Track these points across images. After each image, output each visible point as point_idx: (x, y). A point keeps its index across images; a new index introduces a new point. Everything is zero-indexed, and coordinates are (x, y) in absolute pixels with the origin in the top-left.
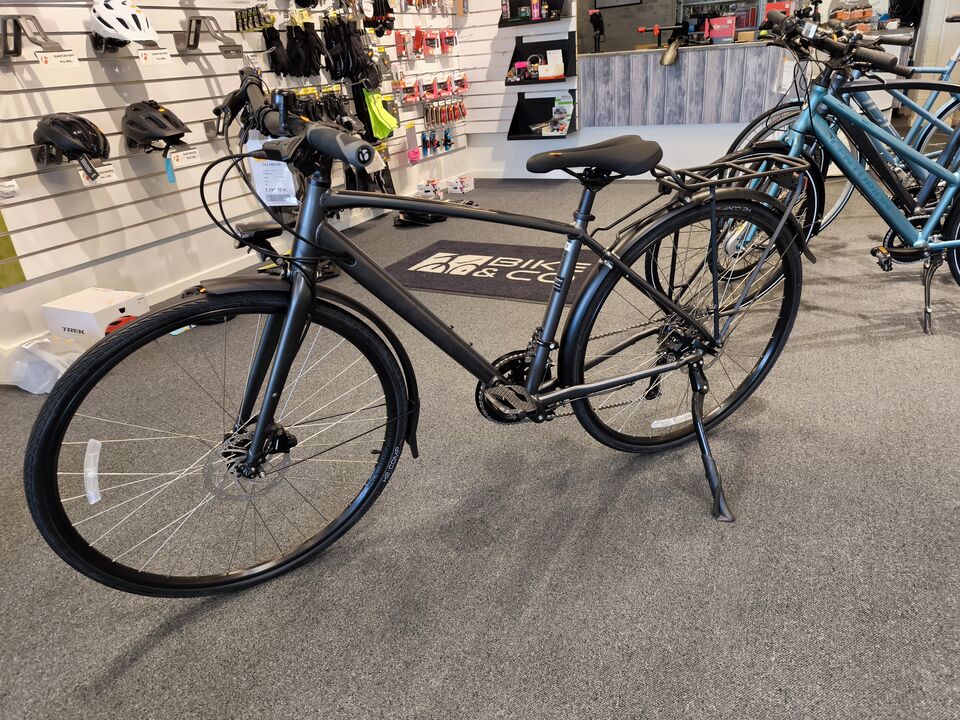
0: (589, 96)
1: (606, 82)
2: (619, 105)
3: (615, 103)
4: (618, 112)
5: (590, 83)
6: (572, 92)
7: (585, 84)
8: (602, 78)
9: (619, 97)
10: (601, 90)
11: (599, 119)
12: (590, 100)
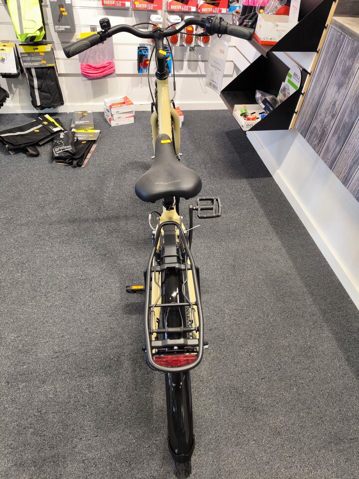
0: (317, 91)
1: (340, 85)
2: (335, 132)
3: (333, 125)
4: (331, 140)
5: (325, 72)
6: (304, 73)
7: (321, 71)
8: (339, 74)
9: (341, 120)
10: (331, 92)
11: (312, 133)
12: (316, 98)
